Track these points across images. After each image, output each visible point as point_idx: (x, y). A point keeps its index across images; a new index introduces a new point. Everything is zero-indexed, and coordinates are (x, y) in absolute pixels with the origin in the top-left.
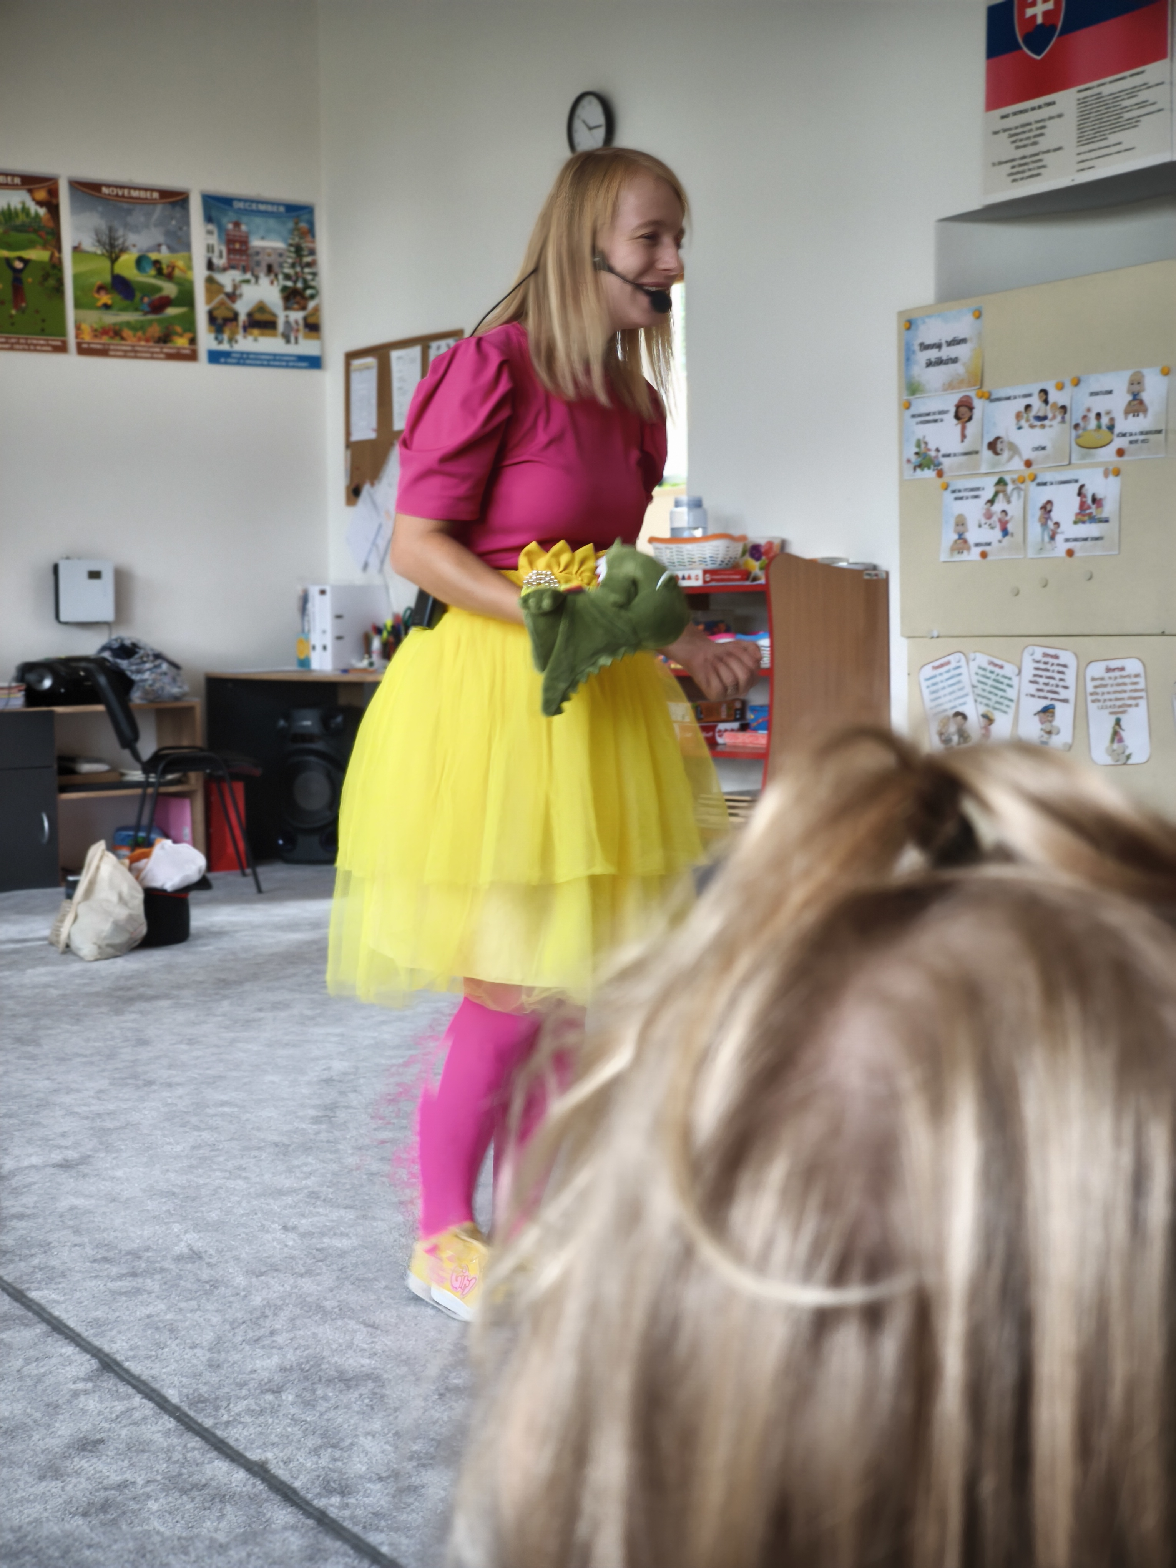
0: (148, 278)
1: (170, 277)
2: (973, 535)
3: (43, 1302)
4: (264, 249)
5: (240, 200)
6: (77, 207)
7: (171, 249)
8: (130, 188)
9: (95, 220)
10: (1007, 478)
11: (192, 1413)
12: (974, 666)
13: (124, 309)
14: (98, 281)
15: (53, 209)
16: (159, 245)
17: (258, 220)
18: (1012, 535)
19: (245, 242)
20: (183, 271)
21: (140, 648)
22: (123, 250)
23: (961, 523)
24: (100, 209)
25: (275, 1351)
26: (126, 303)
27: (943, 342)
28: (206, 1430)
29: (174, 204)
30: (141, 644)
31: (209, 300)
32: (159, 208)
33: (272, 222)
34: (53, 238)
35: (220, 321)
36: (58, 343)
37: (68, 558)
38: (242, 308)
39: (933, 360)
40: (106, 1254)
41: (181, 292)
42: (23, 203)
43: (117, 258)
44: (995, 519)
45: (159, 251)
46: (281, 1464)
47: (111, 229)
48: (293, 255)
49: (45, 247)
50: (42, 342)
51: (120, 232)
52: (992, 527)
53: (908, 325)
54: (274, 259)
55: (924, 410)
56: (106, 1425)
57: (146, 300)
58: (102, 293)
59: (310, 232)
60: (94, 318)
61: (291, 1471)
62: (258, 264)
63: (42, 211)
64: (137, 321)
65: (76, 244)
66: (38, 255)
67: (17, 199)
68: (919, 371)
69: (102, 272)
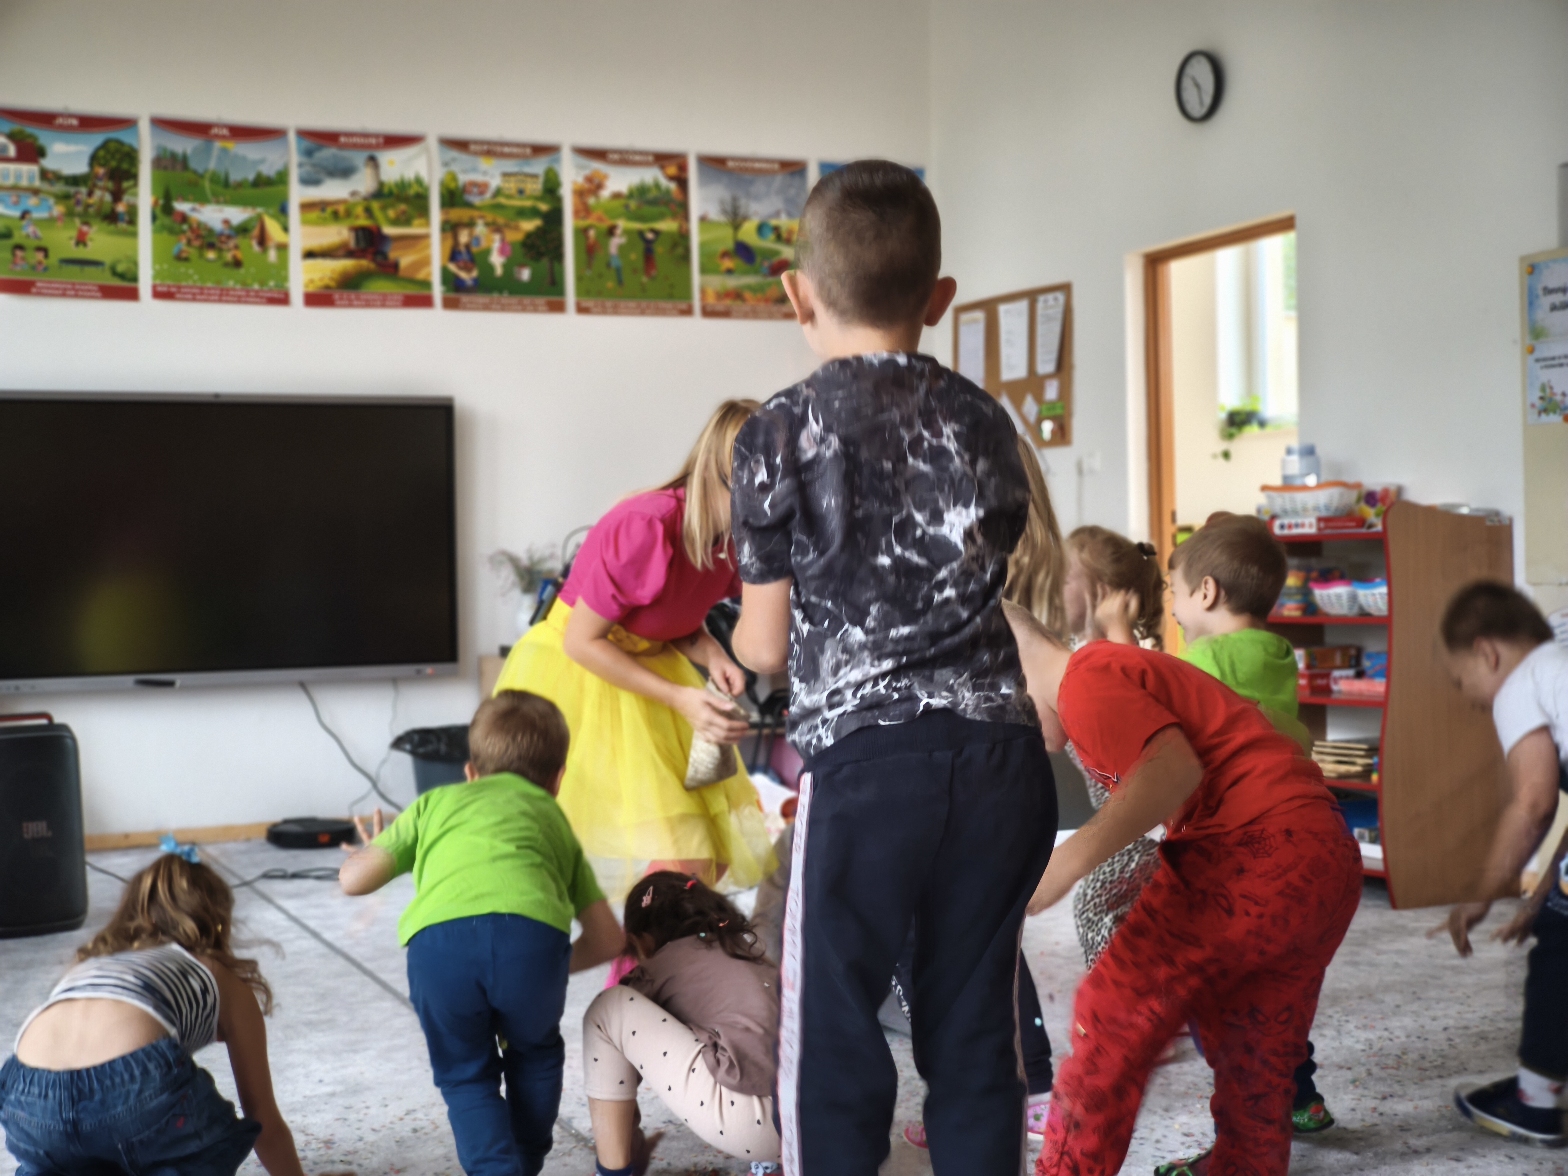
0: (768, 243)
6: (704, 180)
7: (790, 215)
8: (752, 160)
9: (720, 192)
13: (745, 273)
14: (721, 248)
15: (682, 182)
16: (779, 212)
22: (746, 218)
24: (725, 181)
26: (748, 267)
29: (793, 174)
32: (779, 178)
34: (681, 209)
36: (685, 307)
39: (1558, 304)
42: (656, 179)
43: (740, 225)
45: (779, 217)
47: (735, 200)
49: (674, 219)
50: (670, 306)
51: (742, 202)
53: (1530, 269)
55: (1549, 354)
57: (766, 264)
58: (726, 258)
60: (718, 282)
63: (673, 186)
64: (757, 284)
65: (702, 215)
66: (668, 226)
67: (650, 175)
68: (1543, 314)
69: (725, 239)
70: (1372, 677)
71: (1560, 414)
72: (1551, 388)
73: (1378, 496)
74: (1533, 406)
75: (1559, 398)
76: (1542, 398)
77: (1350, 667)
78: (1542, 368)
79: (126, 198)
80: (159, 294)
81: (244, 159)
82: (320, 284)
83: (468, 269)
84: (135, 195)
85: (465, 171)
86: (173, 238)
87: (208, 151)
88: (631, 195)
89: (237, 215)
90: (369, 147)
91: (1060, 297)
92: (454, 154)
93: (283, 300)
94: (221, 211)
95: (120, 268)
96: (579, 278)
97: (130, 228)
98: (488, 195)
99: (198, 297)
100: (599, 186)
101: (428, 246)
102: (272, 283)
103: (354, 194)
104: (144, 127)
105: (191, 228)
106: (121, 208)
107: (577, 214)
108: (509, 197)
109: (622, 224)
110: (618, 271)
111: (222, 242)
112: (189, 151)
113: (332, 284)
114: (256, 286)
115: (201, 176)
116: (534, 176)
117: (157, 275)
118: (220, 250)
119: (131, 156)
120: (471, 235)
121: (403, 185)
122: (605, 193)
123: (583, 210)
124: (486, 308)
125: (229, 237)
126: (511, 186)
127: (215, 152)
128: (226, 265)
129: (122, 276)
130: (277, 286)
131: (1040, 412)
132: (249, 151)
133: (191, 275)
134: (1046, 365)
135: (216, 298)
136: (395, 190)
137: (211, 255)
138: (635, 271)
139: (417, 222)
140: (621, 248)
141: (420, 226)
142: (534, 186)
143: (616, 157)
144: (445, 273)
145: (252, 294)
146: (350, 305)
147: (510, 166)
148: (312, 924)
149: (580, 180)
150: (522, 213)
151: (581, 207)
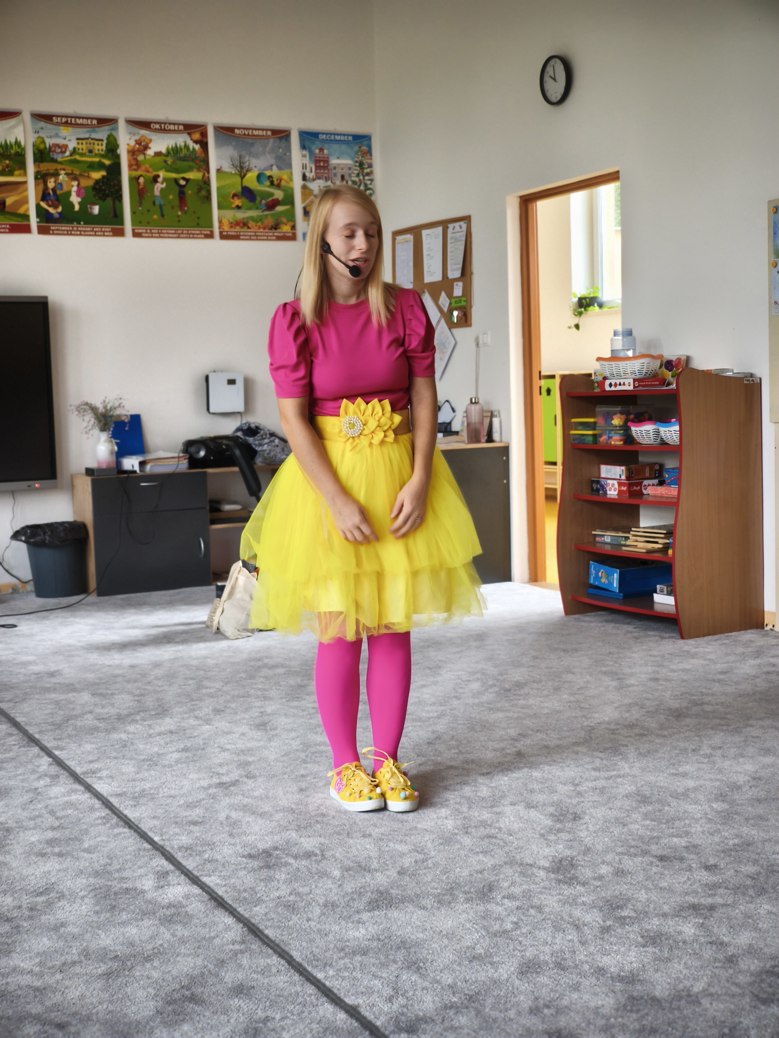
0: (265, 188)
1: (278, 186)
3: (211, 885)
4: (339, 164)
5: (323, 134)
6: (219, 144)
7: (279, 168)
8: (253, 129)
9: (230, 152)
11: (309, 969)
13: (250, 209)
14: (233, 191)
15: (204, 145)
16: (272, 166)
17: (335, 146)
19: (327, 161)
20: (287, 182)
21: (261, 430)
22: (248, 171)
24: (234, 143)
25: (360, 925)
26: (251, 204)
28: (319, 981)
29: (281, 138)
30: (261, 427)
31: (303, 200)
32: (271, 141)
33: (344, 147)
34: (204, 163)
36: (209, 232)
37: (214, 371)
40: (250, 851)
41: (285, 196)
42: (185, 142)
43: (245, 175)
45: (272, 170)
46: (368, 1008)
47: (240, 157)
48: (358, 168)
49: (199, 170)
50: (198, 232)
51: (247, 158)
53: (775, 210)
54: (345, 172)
56: (255, 976)
57: (264, 202)
58: (236, 198)
59: (369, 152)
60: (231, 215)
61: (374, 1014)
62: (335, 175)
63: (197, 147)
64: (257, 216)
65: (219, 168)
66: (194, 175)
67: (181, 140)
70: (669, 485)
73: (674, 364)
74: (776, 303)
77: (655, 478)
83: (56, 207)
85: (51, 137)
88: (168, 153)
91: (464, 225)
92: (42, 124)
96: (133, 213)
98: (68, 153)
100: (146, 147)
101: (26, 190)
107: (130, 166)
108: (82, 155)
109: (162, 174)
110: (161, 207)
116: (100, 140)
120: (55, 182)
121: (6, 146)
122: (150, 152)
123: (135, 165)
124: (69, 233)
126: (84, 147)
131: (450, 304)
134: (454, 272)
136: (1, 151)
139: (17, 173)
140: (162, 191)
141: (20, 175)
142: (100, 147)
143: (157, 126)
147: (82, 132)
149: (132, 143)
150: (93, 166)
151: (134, 162)
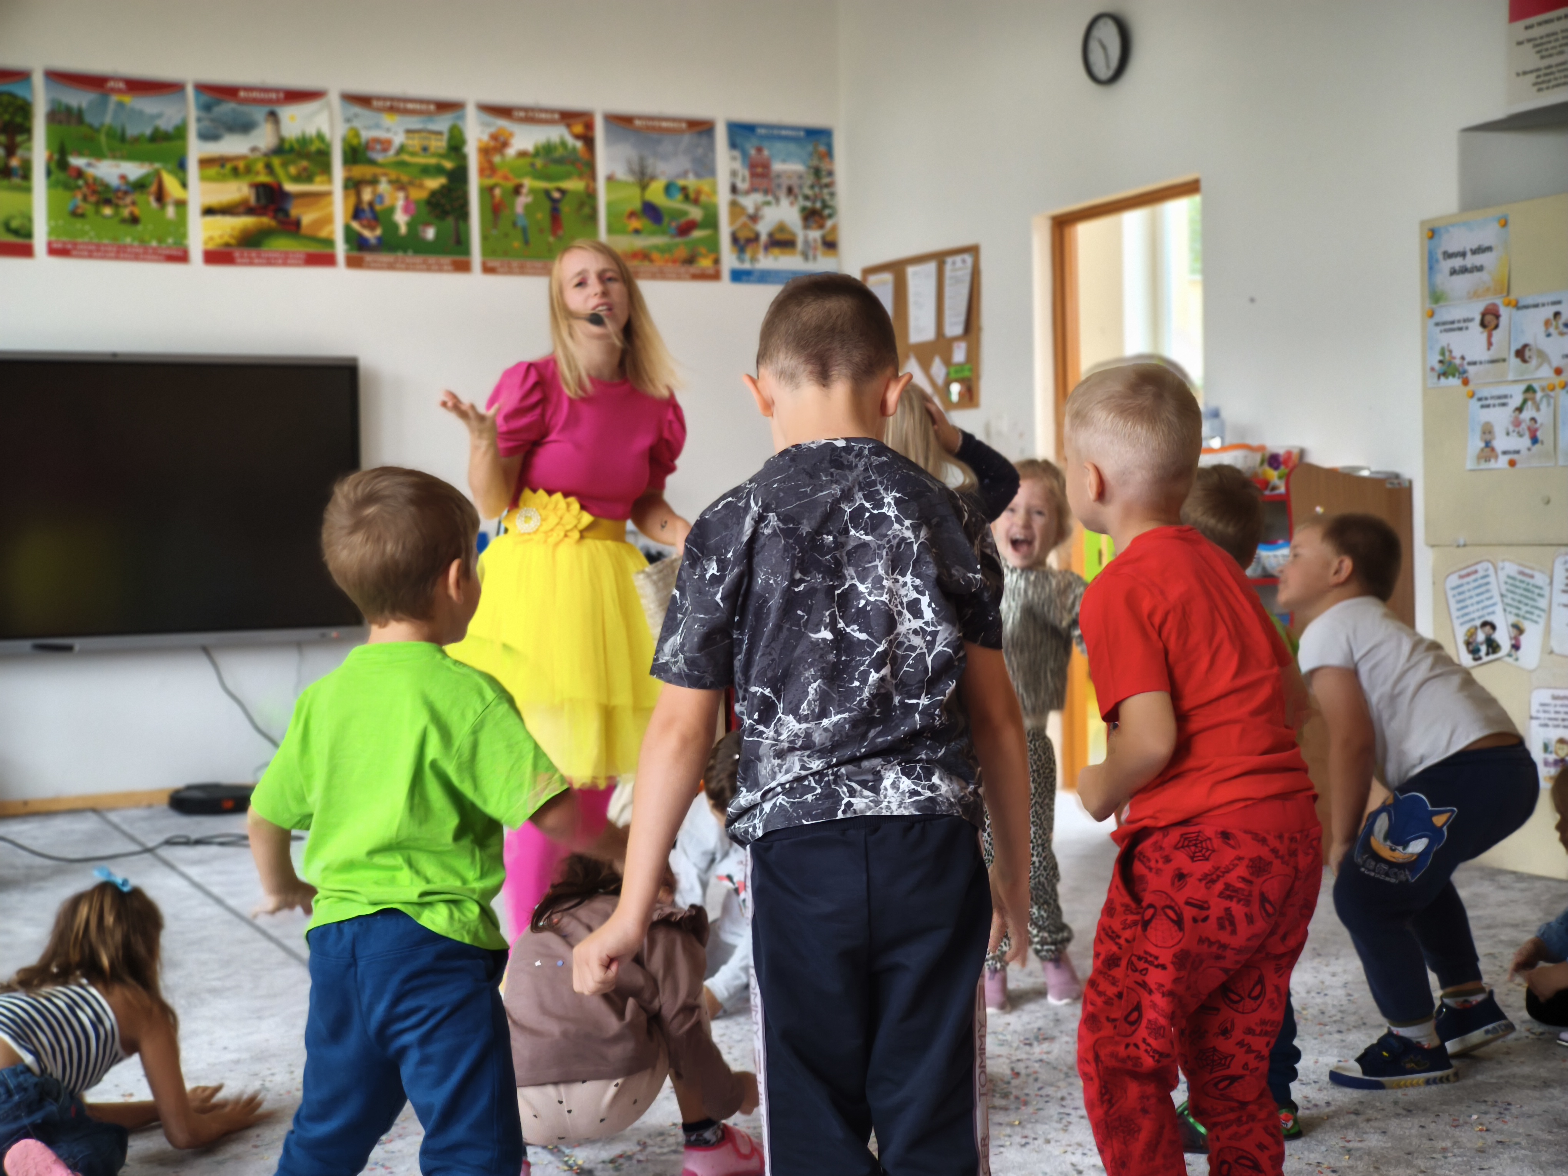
0: (676, 203)
1: (696, 202)
2: (1500, 443)
4: (784, 172)
5: (762, 126)
6: (611, 139)
7: (698, 175)
8: (659, 119)
9: (627, 151)
10: (1536, 385)
12: (1502, 576)
13: (653, 233)
14: (628, 208)
15: (588, 141)
16: (687, 172)
17: (779, 146)
18: (1542, 443)
19: (766, 166)
20: (708, 196)
22: (653, 178)
23: (1487, 431)
24: (632, 140)
26: (655, 227)
27: (1468, 250)
29: (700, 133)
31: (732, 222)
32: (686, 138)
33: (792, 147)
34: (588, 168)
35: (742, 242)
38: (764, 228)
39: (1457, 268)
41: (705, 216)
42: (562, 137)
43: (647, 185)
44: (1524, 426)
45: (686, 177)
47: (642, 159)
48: (812, 177)
49: (581, 176)
51: (650, 161)
52: (1521, 435)
53: (1430, 234)
54: (794, 182)
55: (1448, 317)
57: (674, 224)
58: (633, 218)
59: (829, 154)
62: (779, 186)
63: (579, 144)
64: (664, 244)
65: (609, 174)
66: (574, 185)
67: (556, 134)
68: (1443, 279)
69: (633, 199)
71: (1459, 378)
72: (1450, 352)
73: (1281, 459)
74: (1433, 369)
75: (1458, 361)
76: (1441, 362)
78: (1441, 332)
79: (20, 152)
80: (54, 251)
81: (141, 113)
82: (219, 241)
83: (372, 228)
84: (29, 149)
85: (368, 128)
86: (67, 194)
87: (104, 103)
88: (537, 154)
89: (134, 170)
90: (270, 101)
91: (969, 258)
92: (356, 109)
93: (182, 257)
94: (118, 166)
95: (15, 224)
96: (485, 238)
97: (24, 184)
98: (392, 152)
99: (95, 254)
100: (505, 144)
101: (331, 204)
102: (170, 241)
103: (254, 149)
104: (38, 80)
105: (87, 184)
106: (14, 162)
107: (482, 172)
108: (413, 154)
109: (528, 183)
110: (524, 231)
111: (119, 198)
112: (84, 105)
113: (233, 241)
114: (154, 243)
115: (97, 131)
116: (439, 133)
117: (51, 231)
118: (117, 206)
119: (25, 109)
120: (374, 193)
121: (304, 141)
122: (511, 152)
123: (488, 169)
124: (391, 267)
125: (126, 193)
126: (415, 143)
127: (111, 106)
128: (124, 221)
129: (16, 232)
130: (175, 243)
131: (948, 374)
132: (148, 105)
133: (86, 231)
134: (954, 327)
135: (113, 255)
136: (296, 146)
137: (107, 211)
138: (541, 231)
139: (318, 179)
140: (527, 207)
141: (322, 183)
142: (439, 144)
143: (522, 114)
144: (348, 230)
145: (150, 251)
146: (251, 263)
147: (414, 123)
148: (216, 890)
149: (485, 138)
150: (427, 171)
151: (486, 165)
